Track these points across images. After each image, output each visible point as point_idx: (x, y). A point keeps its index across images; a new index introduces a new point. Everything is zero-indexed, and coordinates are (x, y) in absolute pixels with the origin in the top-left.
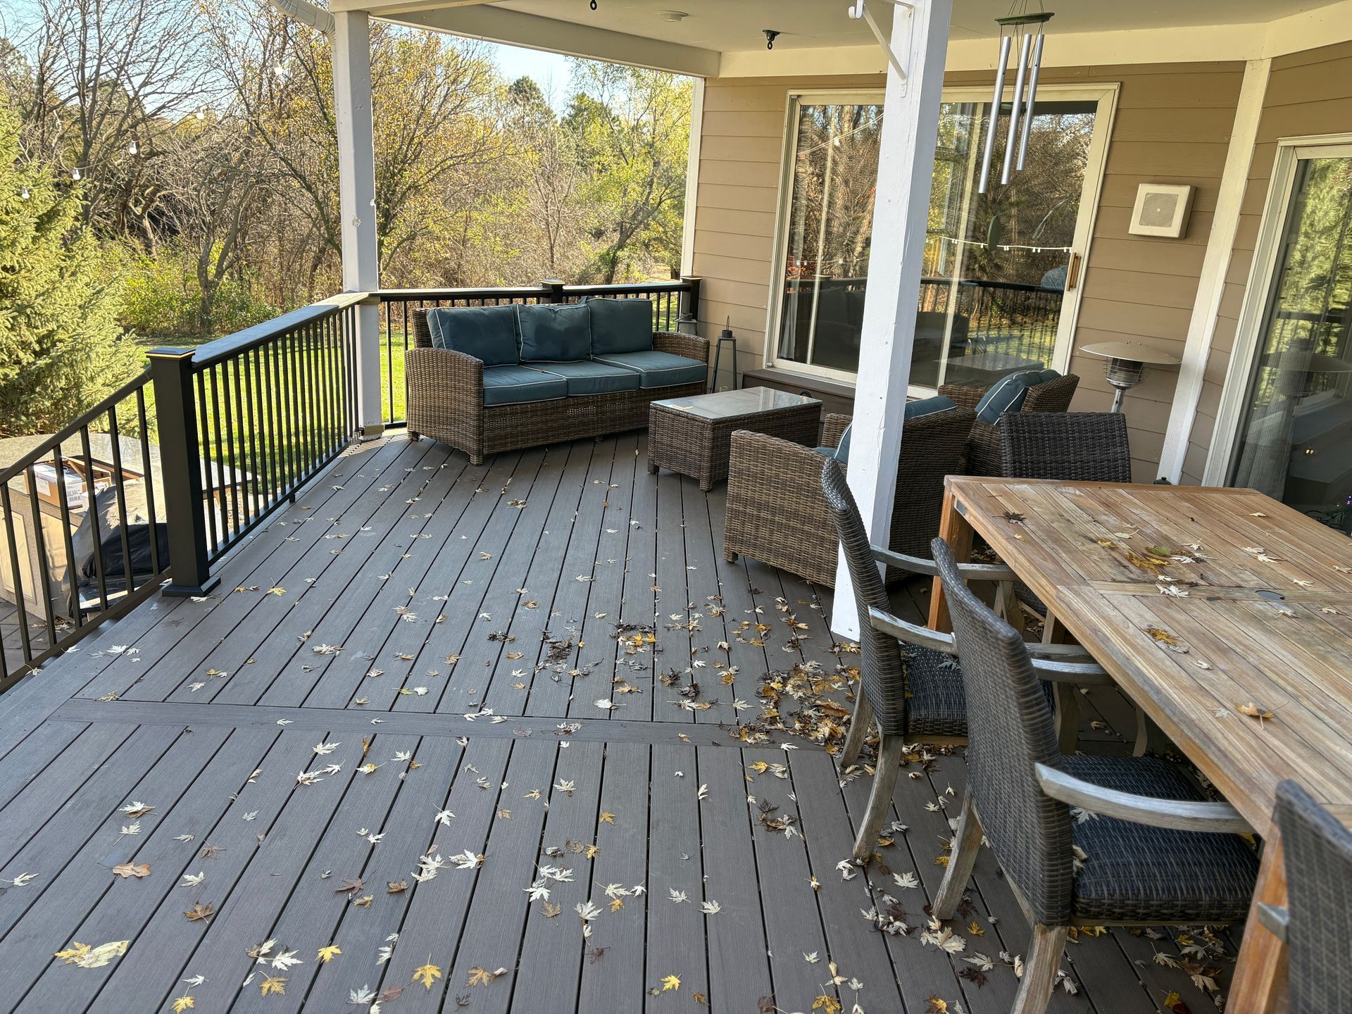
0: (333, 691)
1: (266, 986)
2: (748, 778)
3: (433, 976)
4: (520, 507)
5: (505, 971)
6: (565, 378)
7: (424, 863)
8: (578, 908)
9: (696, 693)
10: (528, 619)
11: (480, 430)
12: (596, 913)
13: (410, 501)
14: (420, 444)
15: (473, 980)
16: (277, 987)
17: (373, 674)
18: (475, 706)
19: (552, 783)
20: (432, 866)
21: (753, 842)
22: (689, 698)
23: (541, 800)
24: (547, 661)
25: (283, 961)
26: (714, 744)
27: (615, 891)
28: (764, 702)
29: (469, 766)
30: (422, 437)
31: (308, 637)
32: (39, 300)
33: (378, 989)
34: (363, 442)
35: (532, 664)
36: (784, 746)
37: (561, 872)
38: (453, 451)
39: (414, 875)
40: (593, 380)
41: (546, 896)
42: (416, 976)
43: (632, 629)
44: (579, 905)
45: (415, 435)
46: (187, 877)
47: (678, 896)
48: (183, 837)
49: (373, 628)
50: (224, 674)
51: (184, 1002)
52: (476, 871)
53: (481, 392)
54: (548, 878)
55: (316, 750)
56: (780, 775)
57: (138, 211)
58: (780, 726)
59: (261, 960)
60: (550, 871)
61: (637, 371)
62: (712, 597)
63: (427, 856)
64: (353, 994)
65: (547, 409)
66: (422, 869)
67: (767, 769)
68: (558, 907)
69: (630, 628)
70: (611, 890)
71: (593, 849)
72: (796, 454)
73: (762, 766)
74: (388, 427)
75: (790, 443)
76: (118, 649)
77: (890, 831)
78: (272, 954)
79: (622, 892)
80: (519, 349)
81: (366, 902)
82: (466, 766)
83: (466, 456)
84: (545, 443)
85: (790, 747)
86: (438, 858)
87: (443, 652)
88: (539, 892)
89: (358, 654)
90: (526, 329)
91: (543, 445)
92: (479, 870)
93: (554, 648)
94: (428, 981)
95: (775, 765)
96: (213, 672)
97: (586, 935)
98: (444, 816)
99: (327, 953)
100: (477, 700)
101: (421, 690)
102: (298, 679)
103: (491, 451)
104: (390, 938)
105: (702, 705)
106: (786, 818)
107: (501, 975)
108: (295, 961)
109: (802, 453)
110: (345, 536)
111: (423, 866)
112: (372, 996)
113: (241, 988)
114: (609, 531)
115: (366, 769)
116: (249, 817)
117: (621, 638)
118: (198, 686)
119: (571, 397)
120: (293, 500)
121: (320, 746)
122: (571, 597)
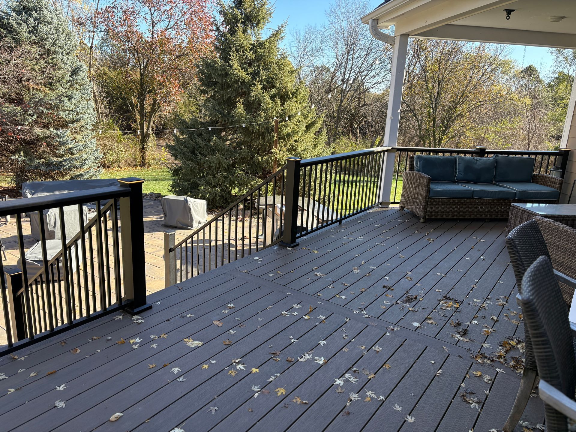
0: (311, 289)
1: (230, 372)
2: (467, 376)
3: (282, 393)
4: (430, 241)
5: (308, 403)
6: (472, 189)
7: (305, 355)
8: (351, 394)
9: (465, 333)
10: (405, 284)
11: (425, 208)
12: (357, 399)
13: (384, 231)
14: (403, 211)
15: (295, 400)
16: (233, 374)
17: (330, 287)
18: (361, 309)
19: (373, 346)
20: (307, 357)
21: (451, 402)
22: (460, 334)
23: (364, 350)
24: (402, 301)
25: (240, 367)
26: (460, 356)
27: (371, 394)
28: (501, 348)
29: (344, 329)
30: (405, 209)
31: (316, 269)
32: (302, 152)
33: (262, 389)
34: (380, 208)
35: (394, 301)
36: (498, 370)
37: (354, 378)
38: (414, 216)
39: (298, 358)
40: (488, 192)
41: (341, 385)
42: (277, 390)
43: (450, 299)
44: (352, 393)
45: (402, 208)
46: (231, 331)
47: (397, 408)
48: (238, 319)
49: (340, 272)
50: (281, 273)
51: (206, 366)
52: (321, 365)
53: (428, 191)
54: (347, 379)
55: (294, 306)
56: (486, 380)
57: (356, 126)
58: (501, 360)
59: (234, 364)
60: (350, 376)
61: (514, 190)
62: (503, 297)
63: (307, 354)
64: (253, 386)
65: (460, 202)
66: (302, 357)
67: (480, 376)
68: (343, 390)
69: (449, 299)
70: (369, 393)
71: (373, 375)
72: (566, 232)
73: (479, 374)
74: (392, 203)
75: (564, 226)
76: (257, 258)
77: (534, 427)
78: (238, 363)
79: (374, 396)
80: (455, 175)
81: (277, 360)
82: (343, 328)
83: (418, 218)
84: (458, 217)
85: (501, 371)
86: (311, 356)
87: (362, 286)
88: (339, 382)
89: (329, 279)
90: (460, 167)
91: (456, 219)
92: (323, 365)
93: (408, 297)
94: (279, 394)
95: (487, 376)
96: (279, 272)
97: (347, 405)
98: (322, 343)
99: (254, 370)
100: (363, 307)
101: (343, 297)
102: (304, 281)
103: (430, 217)
104: (277, 374)
105: (465, 339)
106: (476, 399)
107: (305, 403)
108: (243, 368)
109: (569, 231)
110: (351, 239)
111: (304, 356)
112: (259, 390)
113: (224, 369)
114: (467, 258)
115: (306, 317)
116: (259, 320)
117: (442, 302)
118: (271, 275)
119: (475, 198)
120: (340, 223)
121: (296, 305)
122: (430, 281)
